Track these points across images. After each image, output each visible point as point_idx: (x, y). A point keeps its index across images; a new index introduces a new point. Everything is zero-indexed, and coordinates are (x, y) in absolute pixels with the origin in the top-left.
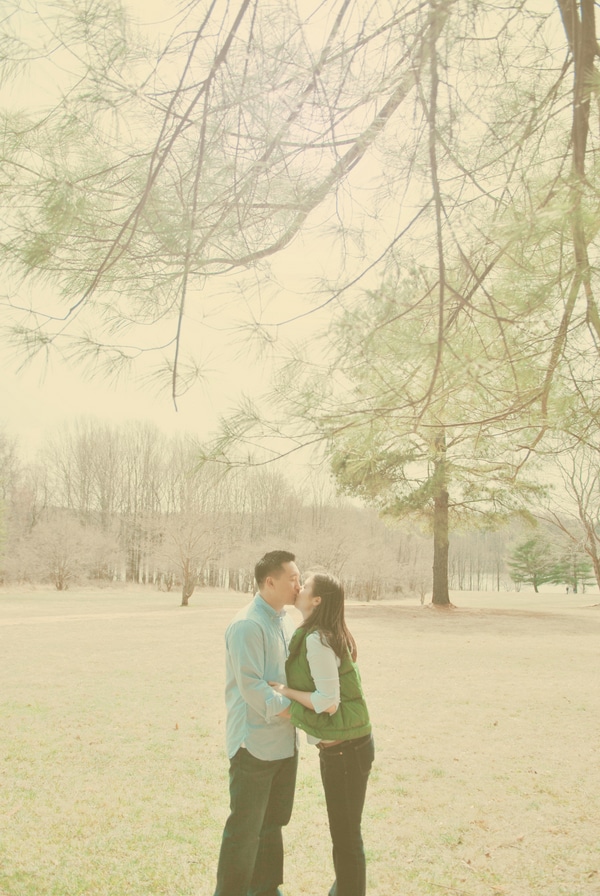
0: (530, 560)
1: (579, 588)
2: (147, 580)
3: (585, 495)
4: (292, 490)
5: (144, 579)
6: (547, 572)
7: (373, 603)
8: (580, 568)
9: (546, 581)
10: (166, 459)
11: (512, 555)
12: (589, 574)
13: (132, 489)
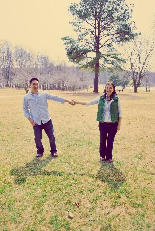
0: (114, 80)
1: (125, 87)
2: (12, 87)
3: (134, 63)
4: (51, 61)
5: (11, 86)
6: (118, 83)
7: (74, 92)
8: (126, 82)
9: (117, 86)
10: (13, 52)
11: (109, 79)
12: (128, 84)
13: (5, 60)
